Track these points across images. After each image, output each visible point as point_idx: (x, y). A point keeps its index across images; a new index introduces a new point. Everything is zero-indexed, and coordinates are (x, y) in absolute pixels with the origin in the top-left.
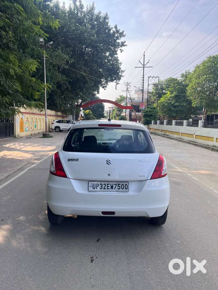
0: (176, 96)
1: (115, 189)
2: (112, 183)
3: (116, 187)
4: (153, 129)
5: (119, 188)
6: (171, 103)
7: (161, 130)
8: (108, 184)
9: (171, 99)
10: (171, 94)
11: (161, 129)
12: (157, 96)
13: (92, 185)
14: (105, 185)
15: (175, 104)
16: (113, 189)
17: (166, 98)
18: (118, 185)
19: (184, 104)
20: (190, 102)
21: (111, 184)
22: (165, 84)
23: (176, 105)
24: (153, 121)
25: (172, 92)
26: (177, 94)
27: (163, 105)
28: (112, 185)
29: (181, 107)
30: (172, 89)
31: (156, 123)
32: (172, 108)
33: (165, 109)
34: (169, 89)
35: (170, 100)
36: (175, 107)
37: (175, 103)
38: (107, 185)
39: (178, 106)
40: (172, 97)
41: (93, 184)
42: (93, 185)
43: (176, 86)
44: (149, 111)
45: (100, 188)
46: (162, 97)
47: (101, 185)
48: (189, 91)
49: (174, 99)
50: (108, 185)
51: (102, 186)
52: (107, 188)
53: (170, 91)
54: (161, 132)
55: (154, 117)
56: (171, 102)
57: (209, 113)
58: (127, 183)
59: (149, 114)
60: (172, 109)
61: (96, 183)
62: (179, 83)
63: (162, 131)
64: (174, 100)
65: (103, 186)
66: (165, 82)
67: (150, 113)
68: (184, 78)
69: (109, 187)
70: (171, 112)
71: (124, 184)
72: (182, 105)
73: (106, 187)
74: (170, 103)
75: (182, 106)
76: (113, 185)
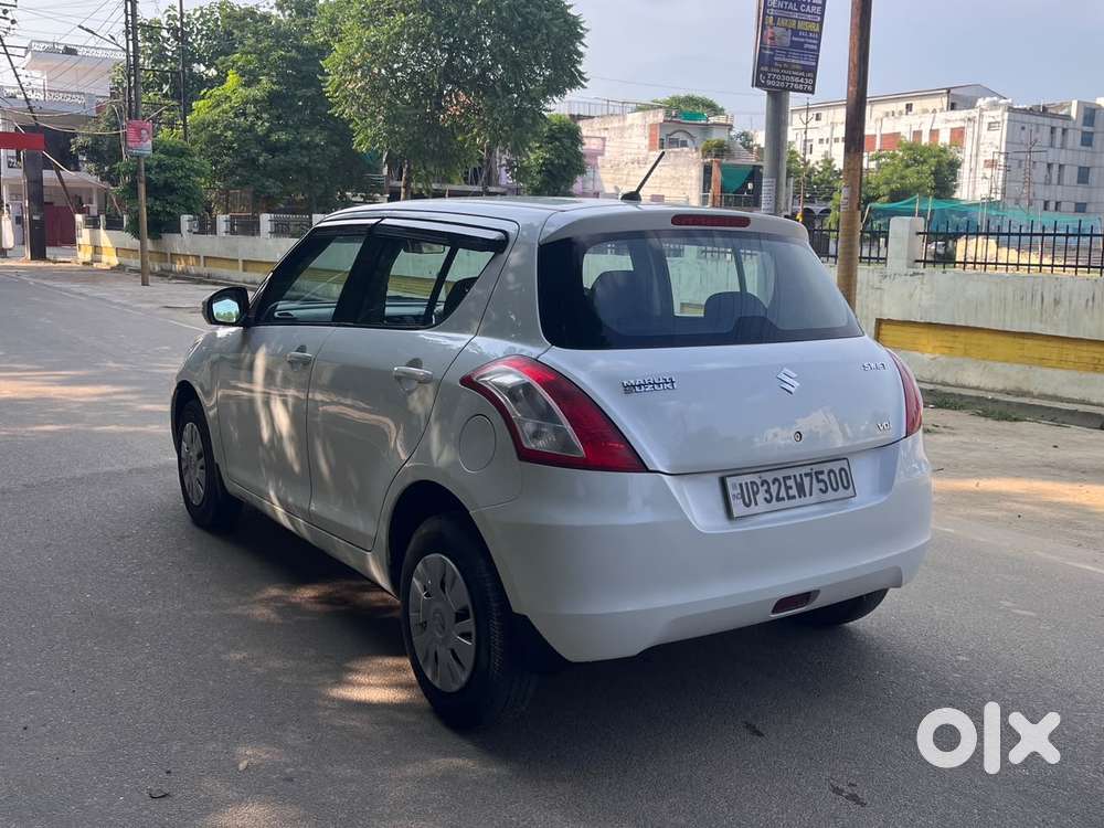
0: (273, 99)
1: (811, 495)
2: (797, 472)
3: (811, 484)
4: (192, 260)
5: (824, 488)
6: (251, 128)
7: (244, 261)
8: (784, 478)
9: (251, 109)
10: (248, 85)
11: (242, 256)
12: (166, 88)
13: (739, 491)
14: (777, 484)
15: (274, 137)
16: (805, 496)
17: (226, 106)
18: (817, 478)
19: (317, 140)
20: (341, 132)
21: (795, 476)
22: (199, 31)
23: (278, 140)
24: (185, 218)
25: (250, 79)
26: (275, 87)
27: (214, 140)
28: (799, 480)
29: (304, 152)
30: (250, 62)
31: (206, 227)
32: (259, 155)
33: (227, 160)
34: (234, 62)
35: (244, 114)
36: (273, 149)
37: (270, 131)
38: (785, 485)
39: (285, 148)
40: (256, 102)
41: (741, 485)
42: (742, 490)
43: (270, 49)
44: (157, 166)
45: (766, 499)
46: (203, 98)
47: (765, 487)
48: (333, 79)
49: (266, 111)
50: (790, 483)
51: (768, 491)
52: (787, 493)
53: (238, 68)
54: (244, 270)
55: (188, 198)
56: (253, 124)
57: (420, 186)
58: (844, 464)
59: (162, 182)
60: (261, 159)
61: (748, 479)
62: (280, 36)
63: (250, 267)
64: (265, 116)
65: (774, 489)
66: (197, 19)
67: (162, 177)
68: (290, 15)
69: (791, 488)
70: (256, 175)
71: (836, 466)
72: (308, 142)
73: (783, 493)
74: (250, 131)
75: (307, 147)
76: (802, 479)
